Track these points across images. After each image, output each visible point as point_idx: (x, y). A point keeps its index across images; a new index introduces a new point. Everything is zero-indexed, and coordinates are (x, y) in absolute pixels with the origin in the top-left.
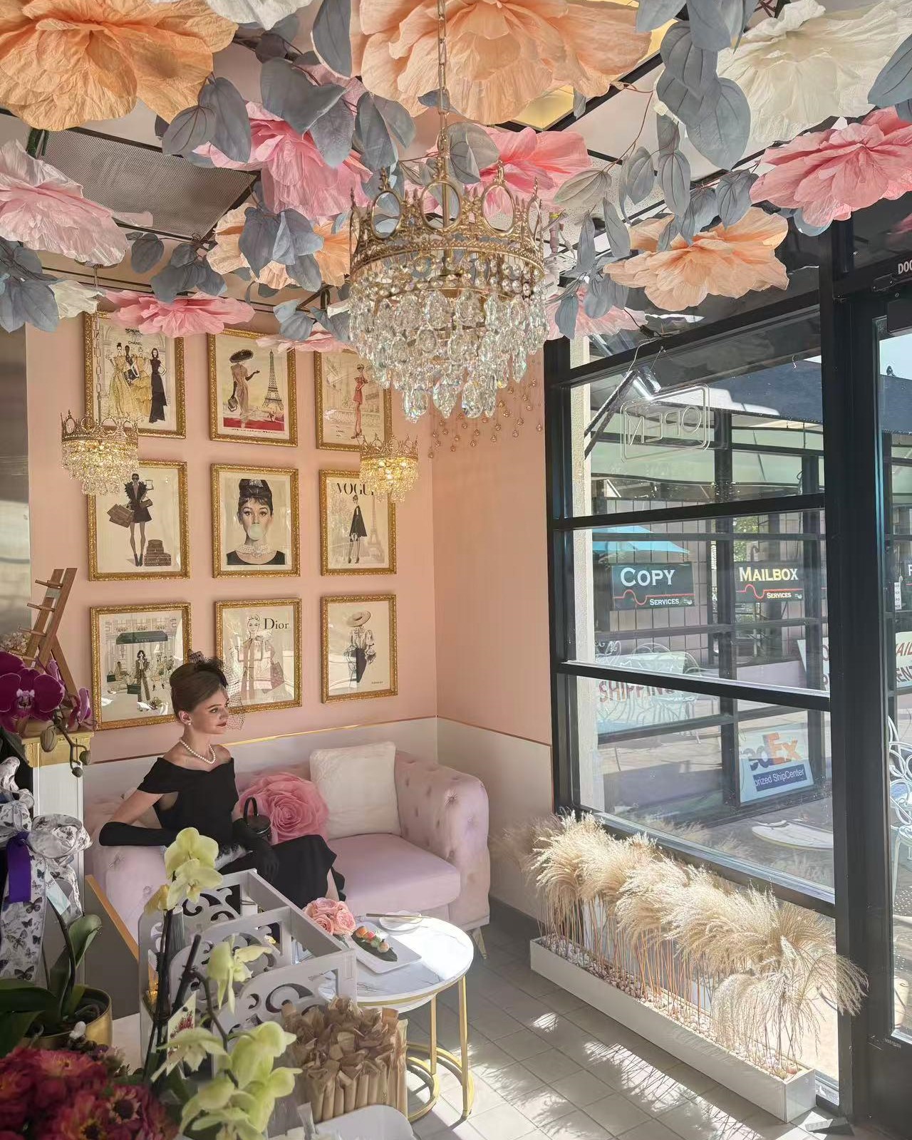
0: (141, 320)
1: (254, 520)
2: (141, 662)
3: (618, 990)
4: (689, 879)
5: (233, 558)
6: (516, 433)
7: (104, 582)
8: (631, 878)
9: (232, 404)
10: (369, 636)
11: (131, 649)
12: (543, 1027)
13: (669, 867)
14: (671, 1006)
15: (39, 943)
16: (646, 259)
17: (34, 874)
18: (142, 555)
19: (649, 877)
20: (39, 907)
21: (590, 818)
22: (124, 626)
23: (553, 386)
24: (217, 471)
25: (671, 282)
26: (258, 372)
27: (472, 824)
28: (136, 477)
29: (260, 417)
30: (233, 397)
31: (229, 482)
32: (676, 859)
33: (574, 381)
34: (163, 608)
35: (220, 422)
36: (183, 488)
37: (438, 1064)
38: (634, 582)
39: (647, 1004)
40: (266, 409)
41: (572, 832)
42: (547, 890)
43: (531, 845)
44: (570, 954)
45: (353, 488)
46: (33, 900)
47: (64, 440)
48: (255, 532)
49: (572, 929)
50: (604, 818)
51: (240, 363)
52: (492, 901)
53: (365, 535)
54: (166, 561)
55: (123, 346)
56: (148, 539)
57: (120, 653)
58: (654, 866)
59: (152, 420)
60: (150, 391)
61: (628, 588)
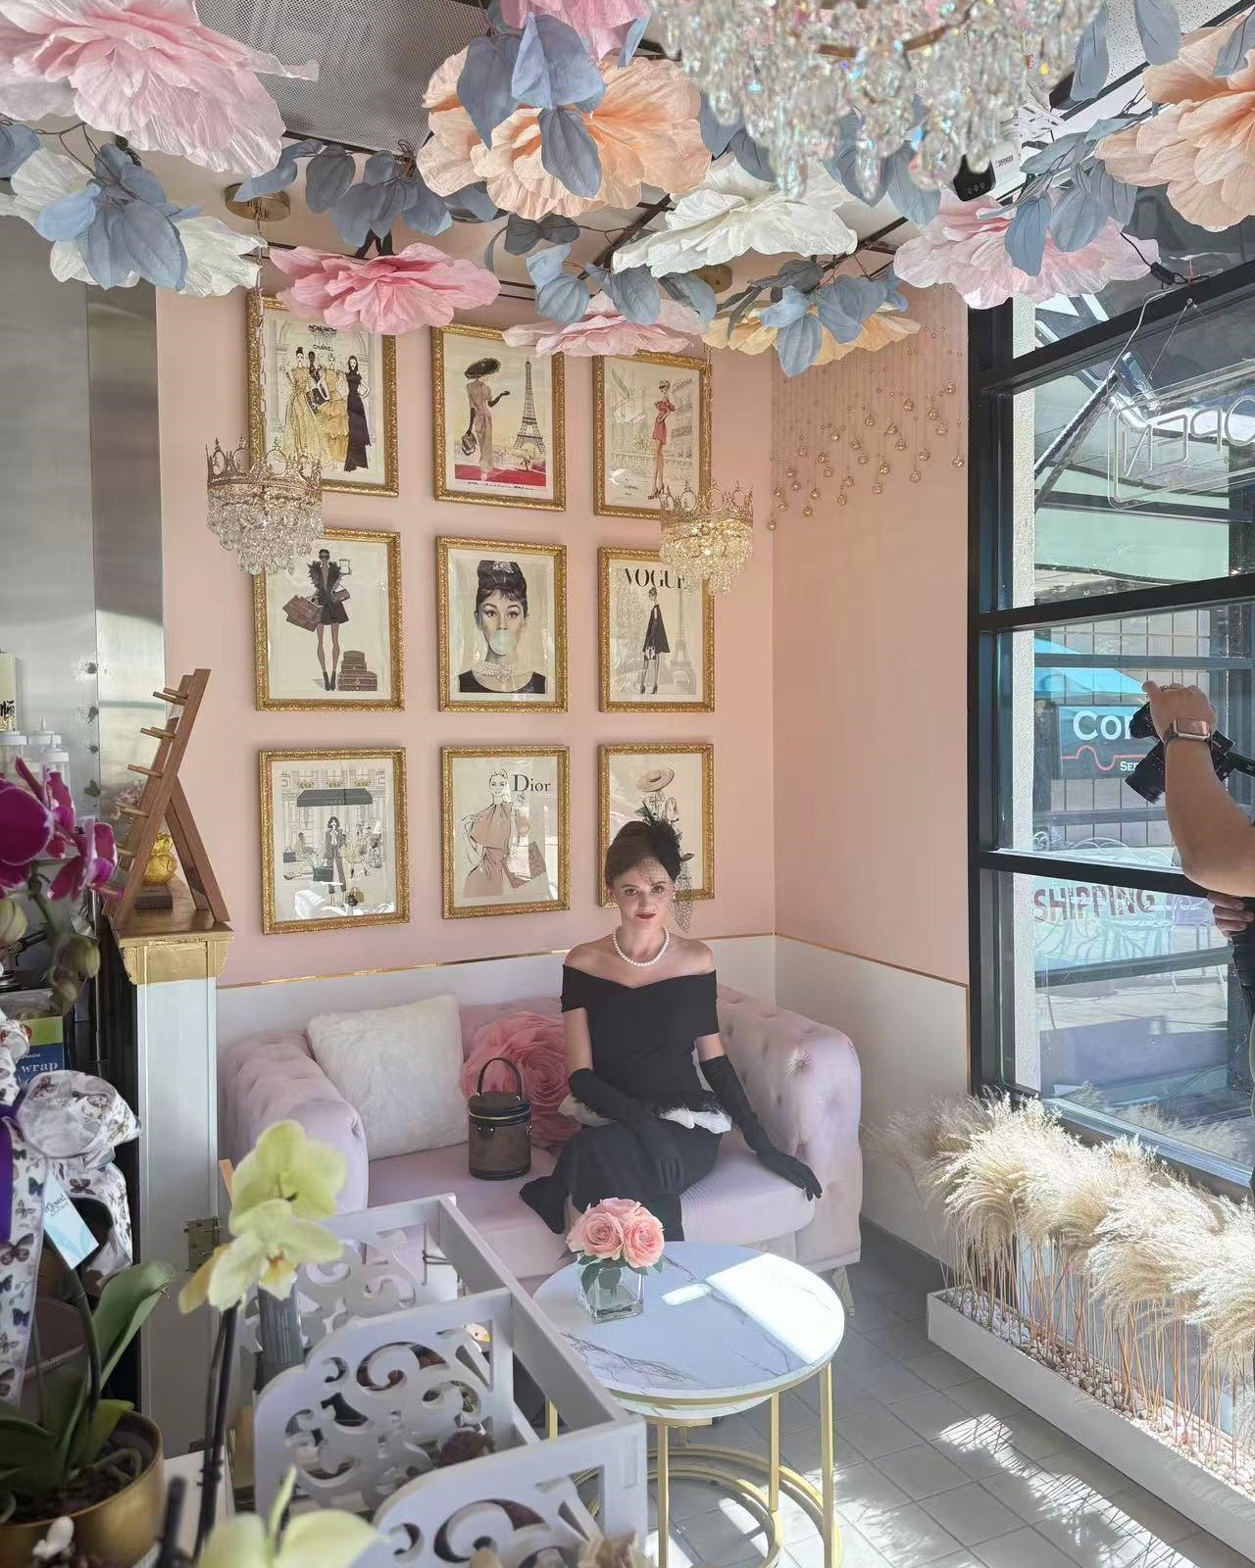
0: (327, 301)
1: (499, 624)
2: (334, 834)
3: (1083, 1392)
4: (1221, 1220)
5: (468, 682)
6: (916, 477)
7: (277, 713)
8: (1115, 1211)
9: (468, 443)
10: (671, 806)
11: (320, 814)
12: (955, 1443)
13: (1182, 1196)
14: (1181, 1430)
15: (25, 1324)
16: (1179, 118)
17: (20, 1185)
18: (334, 673)
19: (1148, 1212)
20: (27, 1253)
21: (1035, 1107)
22: (308, 780)
23: (983, 391)
24: (446, 550)
25: (1223, 163)
26: (507, 393)
27: (834, 1104)
28: (324, 554)
29: (510, 464)
30: (469, 432)
31: (464, 563)
32: (1192, 1183)
33: (1020, 378)
34: (365, 754)
35: (450, 472)
36: (396, 573)
37: (781, 1493)
38: (1095, 734)
39: (1136, 1423)
40: (519, 451)
41: (1004, 1128)
42: (963, 1219)
43: (935, 1146)
44: (996, 1322)
45: (650, 577)
46: (15, 1237)
47: (210, 485)
48: (501, 642)
49: (997, 1283)
50: (1060, 1108)
51: (481, 379)
52: (867, 1227)
53: (667, 650)
54: (371, 684)
55: (306, 352)
56: (344, 648)
57: (302, 819)
58: (1155, 1194)
59: (349, 467)
60: (346, 423)
61: (1086, 742)
